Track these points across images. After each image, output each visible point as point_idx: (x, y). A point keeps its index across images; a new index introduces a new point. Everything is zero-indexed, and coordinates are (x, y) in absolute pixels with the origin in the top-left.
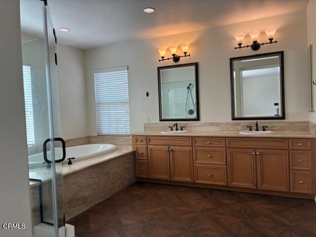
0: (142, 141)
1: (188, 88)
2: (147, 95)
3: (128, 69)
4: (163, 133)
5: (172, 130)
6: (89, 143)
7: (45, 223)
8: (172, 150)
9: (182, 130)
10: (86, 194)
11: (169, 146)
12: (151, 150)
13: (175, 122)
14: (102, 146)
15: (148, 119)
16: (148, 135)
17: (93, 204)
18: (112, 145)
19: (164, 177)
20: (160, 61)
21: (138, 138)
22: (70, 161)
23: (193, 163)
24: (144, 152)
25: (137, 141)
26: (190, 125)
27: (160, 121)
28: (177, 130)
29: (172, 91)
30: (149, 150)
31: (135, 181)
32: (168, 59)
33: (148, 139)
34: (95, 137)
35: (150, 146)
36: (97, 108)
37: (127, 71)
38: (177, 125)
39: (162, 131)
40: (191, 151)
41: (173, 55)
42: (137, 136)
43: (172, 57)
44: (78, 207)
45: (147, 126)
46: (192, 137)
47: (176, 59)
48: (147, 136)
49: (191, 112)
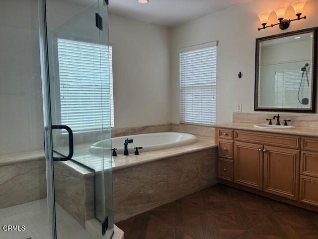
0: (227, 135)
1: (304, 69)
2: (240, 76)
3: (217, 45)
4: (256, 127)
5: (271, 123)
6: (171, 131)
7: (97, 219)
8: (267, 151)
9: (286, 124)
10: (151, 192)
11: (264, 145)
12: (238, 148)
13: (276, 114)
14: (181, 136)
15: (239, 107)
16: (235, 127)
17: (159, 204)
18: (193, 136)
19: (253, 184)
20: (259, 29)
21: (222, 130)
22: (137, 150)
23: (300, 174)
24: (229, 149)
25: (221, 133)
26: (300, 119)
27: (255, 110)
28: (278, 124)
29: (279, 74)
30: (235, 147)
31: (217, 182)
32: (272, 26)
33: (235, 133)
34: (177, 125)
35: (237, 143)
36: (181, 93)
37: (216, 47)
38: (278, 117)
39: (256, 124)
40: (298, 156)
41: (279, 19)
42: (222, 128)
43: (279, 22)
44: (139, 206)
45: (236, 117)
46: (301, 136)
47: (284, 24)
48: (234, 129)
49: (305, 101)
